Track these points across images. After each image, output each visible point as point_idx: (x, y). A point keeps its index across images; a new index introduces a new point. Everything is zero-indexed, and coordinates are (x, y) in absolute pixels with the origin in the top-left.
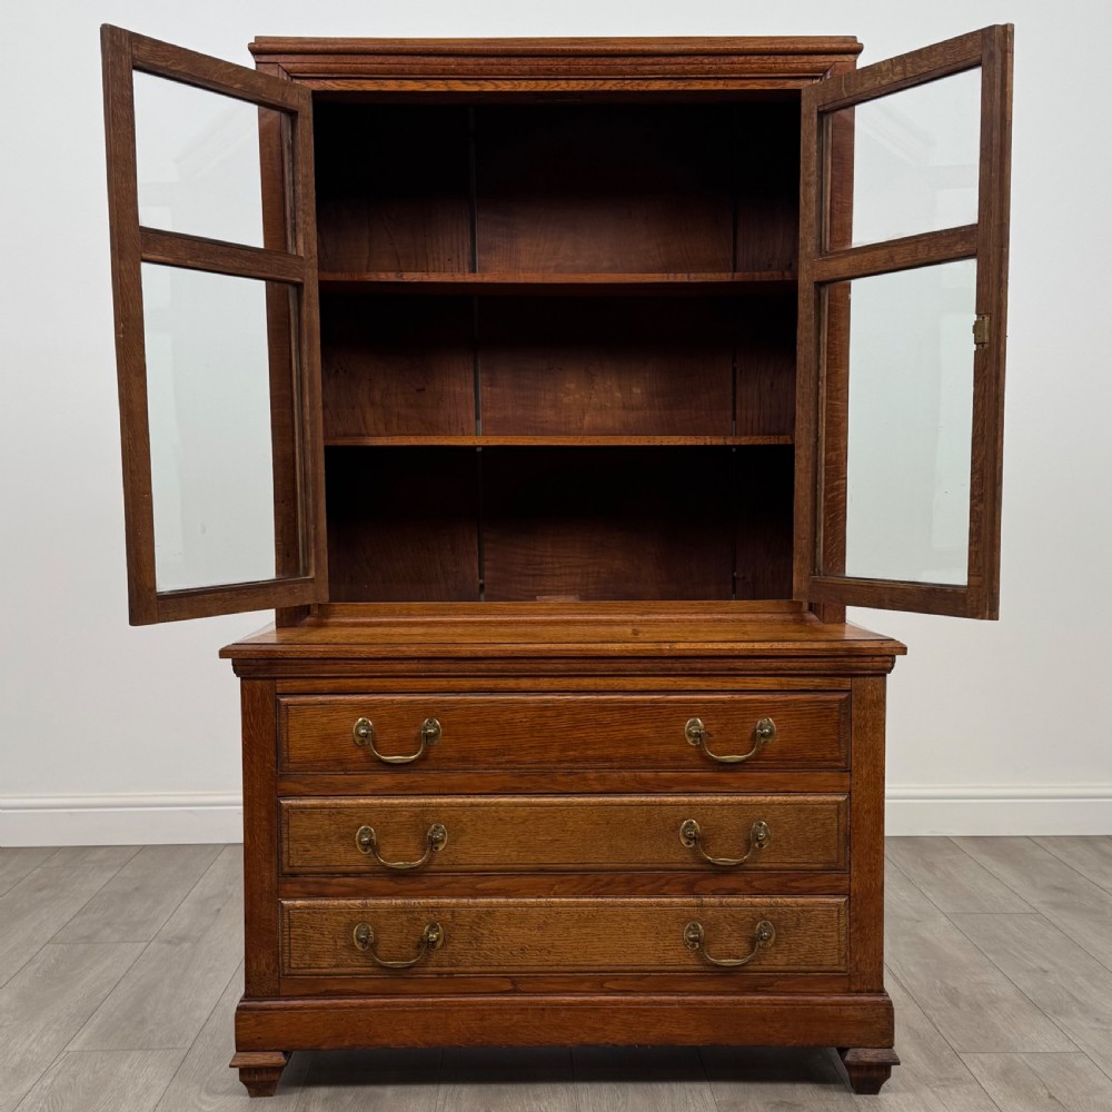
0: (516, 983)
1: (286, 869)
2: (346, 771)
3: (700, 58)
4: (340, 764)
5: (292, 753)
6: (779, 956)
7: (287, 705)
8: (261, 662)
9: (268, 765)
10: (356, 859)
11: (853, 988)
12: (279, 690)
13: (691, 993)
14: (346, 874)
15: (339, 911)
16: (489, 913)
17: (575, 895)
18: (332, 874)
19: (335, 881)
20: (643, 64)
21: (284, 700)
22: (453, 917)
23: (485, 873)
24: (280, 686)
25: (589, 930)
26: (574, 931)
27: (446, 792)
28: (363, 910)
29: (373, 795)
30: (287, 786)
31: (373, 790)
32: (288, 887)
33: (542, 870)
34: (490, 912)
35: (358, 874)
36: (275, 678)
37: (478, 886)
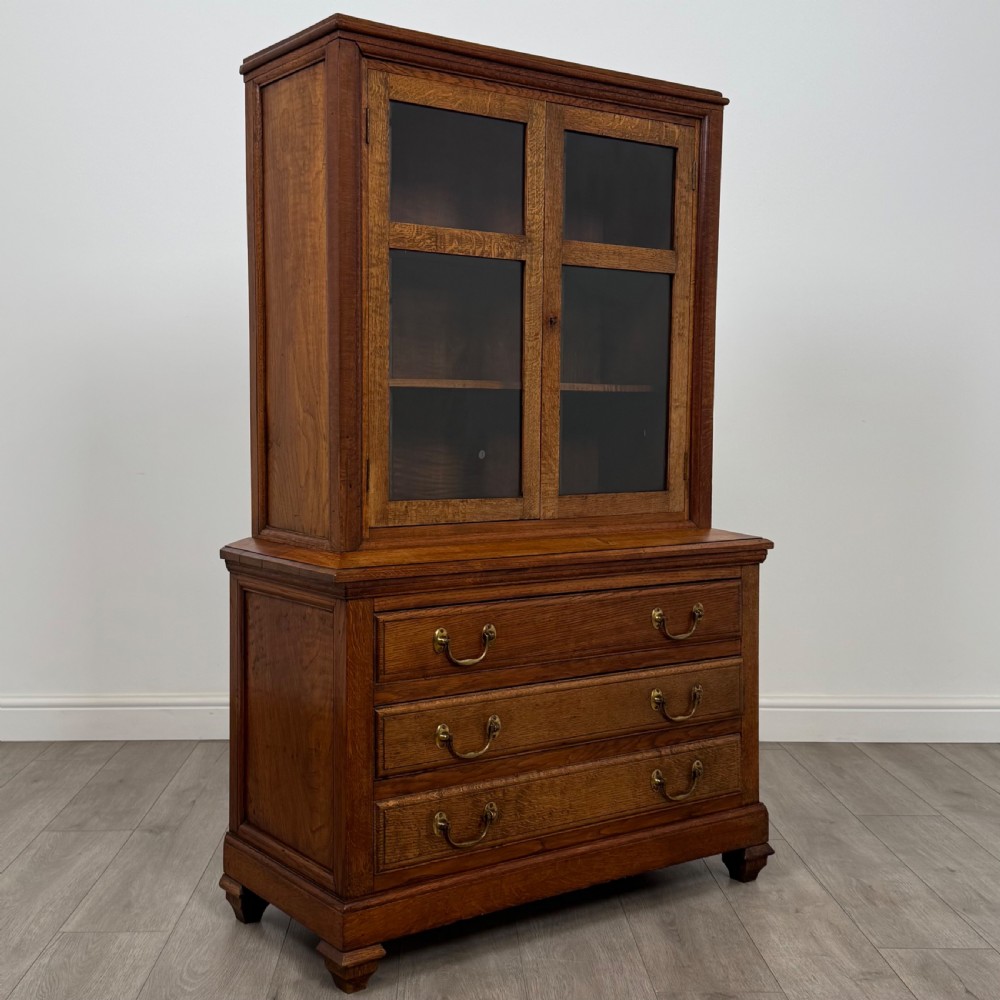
0: (546, 844)
1: (381, 773)
2: (425, 676)
3: (636, 92)
4: (423, 672)
5: (388, 664)
6: (706, 787)
7: (384, 622)
8: (367, 584)
9: (367, 679)
10: (435, 755)
11: (744, 803)
12: (376, 609)
13: (654, 827)
14: (425, 770)
15: (421, 804)
16: (528, 787)
17: (583, 761)
18: (414, 772)
19: (417, 777)
20: (603, 90)
21: (382, 617)
22: (504, 794)
23: (527, 752)
24: (379, 603)
25: (594, 788)
26: (584, 791)
27: (497, 686)
28: (441, 800)
29: (446, 695)
30: (382, 696)
31: (446, 692)
32: (382, 790)
33: (564, 744)
34: (529, 785)
35: (434, 769)
36: (373, 598)
37: (520, 764)
